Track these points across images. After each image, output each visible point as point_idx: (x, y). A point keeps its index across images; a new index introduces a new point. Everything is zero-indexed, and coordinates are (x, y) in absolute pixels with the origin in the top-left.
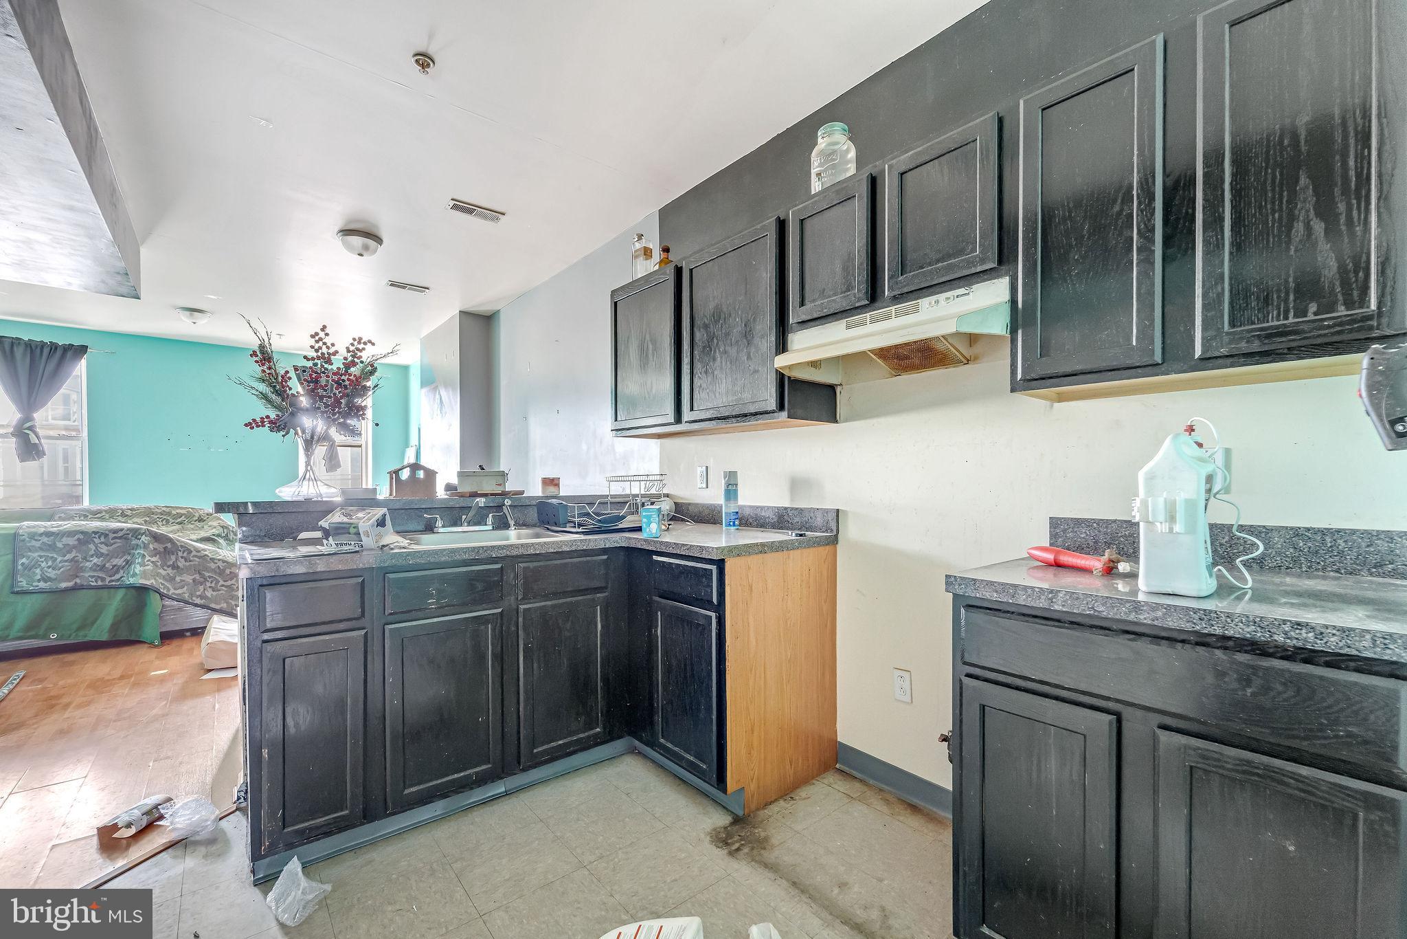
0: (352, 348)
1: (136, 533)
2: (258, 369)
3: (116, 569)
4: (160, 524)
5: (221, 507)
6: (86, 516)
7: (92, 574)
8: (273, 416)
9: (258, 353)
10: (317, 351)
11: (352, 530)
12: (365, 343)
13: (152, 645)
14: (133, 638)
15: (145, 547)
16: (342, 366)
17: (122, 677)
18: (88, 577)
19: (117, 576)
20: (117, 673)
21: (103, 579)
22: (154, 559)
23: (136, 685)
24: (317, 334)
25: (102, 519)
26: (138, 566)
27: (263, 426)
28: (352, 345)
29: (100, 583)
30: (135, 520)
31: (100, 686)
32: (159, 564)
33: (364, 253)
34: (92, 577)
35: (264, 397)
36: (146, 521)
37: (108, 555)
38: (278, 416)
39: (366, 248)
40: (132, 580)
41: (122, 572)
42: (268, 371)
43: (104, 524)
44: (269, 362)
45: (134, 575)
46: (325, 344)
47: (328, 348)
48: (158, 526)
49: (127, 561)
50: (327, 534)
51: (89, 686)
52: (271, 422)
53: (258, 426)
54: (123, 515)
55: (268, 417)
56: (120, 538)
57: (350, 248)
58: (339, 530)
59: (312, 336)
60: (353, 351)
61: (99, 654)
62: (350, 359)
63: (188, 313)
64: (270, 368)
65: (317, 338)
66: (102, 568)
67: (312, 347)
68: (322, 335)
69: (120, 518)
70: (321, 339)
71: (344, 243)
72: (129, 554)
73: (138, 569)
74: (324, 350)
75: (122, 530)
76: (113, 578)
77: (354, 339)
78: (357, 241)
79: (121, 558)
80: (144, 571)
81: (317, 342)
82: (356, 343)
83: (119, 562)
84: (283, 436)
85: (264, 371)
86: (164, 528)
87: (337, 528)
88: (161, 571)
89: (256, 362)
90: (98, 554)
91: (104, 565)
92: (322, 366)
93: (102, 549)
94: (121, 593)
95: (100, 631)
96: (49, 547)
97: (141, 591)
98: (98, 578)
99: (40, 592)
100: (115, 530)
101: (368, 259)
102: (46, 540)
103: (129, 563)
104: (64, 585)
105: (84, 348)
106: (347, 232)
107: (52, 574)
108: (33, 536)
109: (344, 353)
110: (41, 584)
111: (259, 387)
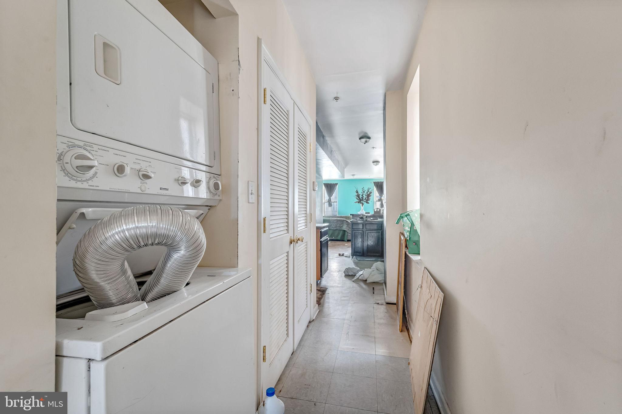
1: (344, 221)
3: (341, 227)
5: (351, 215)
6: (337, 217)
13: (346, 241)
14: (343, 240)
15: (345, 223)
17: (341, 244)
22: (346, 225)
23: (343, 245)
25: (339, 218)
30: (344, 218)
35: (357, 199)
40: (343, 229)
44: (358, 193)
50: (360, 218)
51: (338, 245)
57: (374, 165)
61: (339, 242)
66: (339, 226)
69: (342, 218)
73: (344, 227)
74: (364, 191)
78: (375, 163)
83: (342, 225)
84: (359, 204)
85: (357, 195)
88: (347, 228)
90: (339, 224)
93: (340, 223)
94: (342, 231)
95: (339, 238)
96: (333, 222)
97: (344, 231)
98: (339, 228)
99: (332, 230)
100: (341, 220)
101: (377, 166)
102: (333, 221)
103: (343, 226)
104: (335, 229)
105: (337, 184)
106: (373, 162)
107: (333, 227)
108: (331, 220)
109: (367, 191)
110: (332, 228)
111: (356, 197)
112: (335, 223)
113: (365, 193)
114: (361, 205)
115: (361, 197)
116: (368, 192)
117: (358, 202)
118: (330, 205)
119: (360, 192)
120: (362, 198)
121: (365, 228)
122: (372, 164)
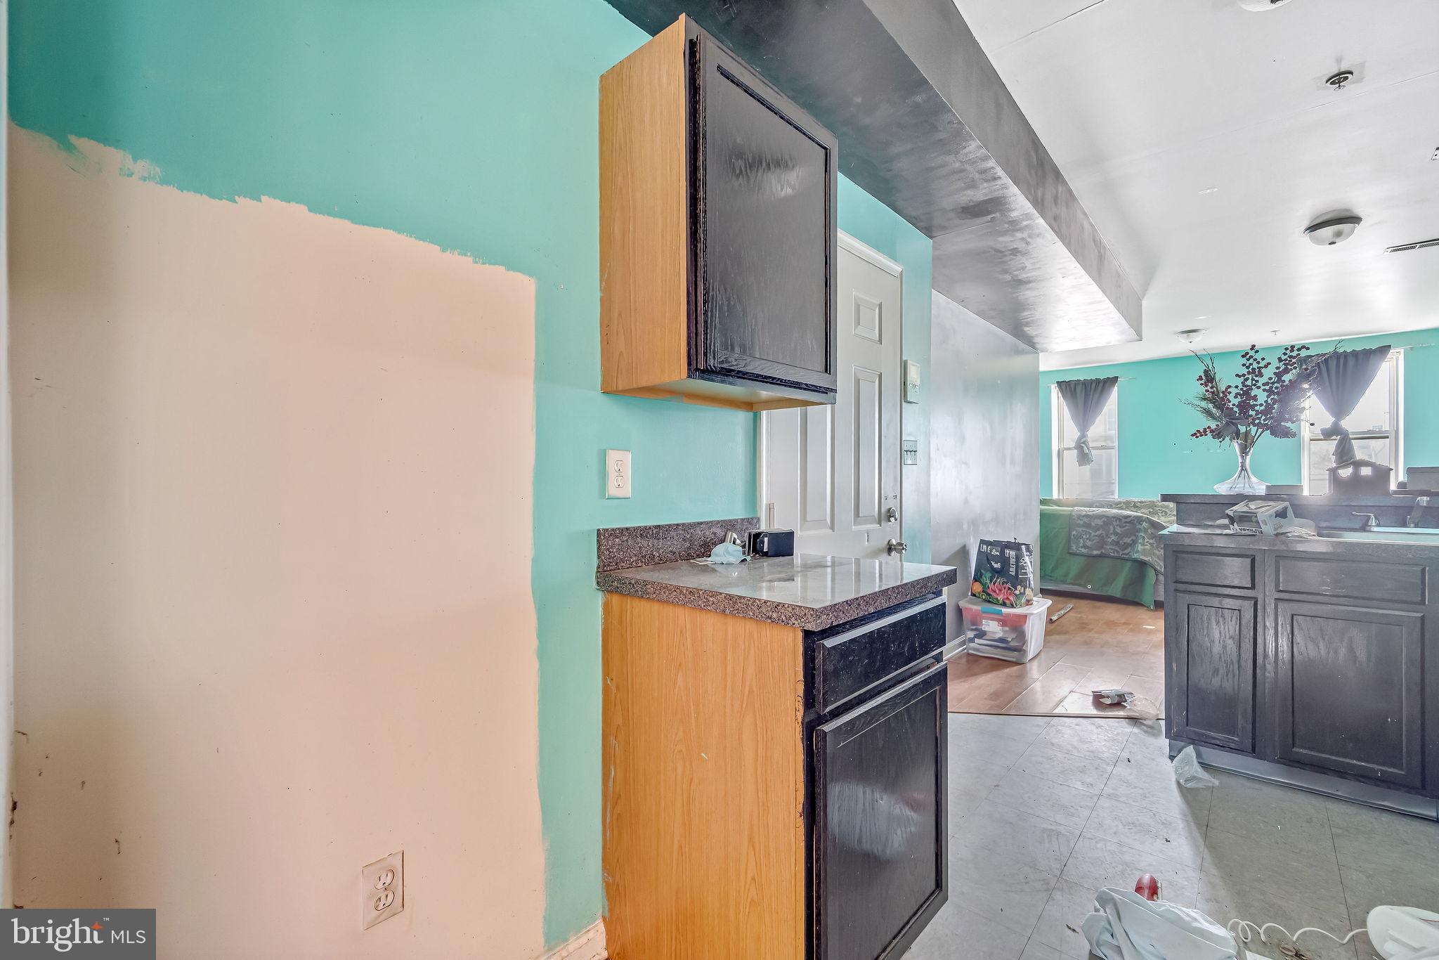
0: (1284, 357)
1: (1139, 519)
2: (1203, 389)
3: (1126, 546)
4: (1160, 515)
6: (1111, 506)
7: (1111, 547)
8: (1214, 427)
9: (1204, 378)
10: (1248, 367)
11: (1254, 519)
12: (1299, 350)
13: (1148, 608)
14: (1136, 600)
15: (1146, 531)
16: (1273, 376)
17: (1125, 624)
18: (1109, 549)
19: (1126, 551)
20: (1123, 621)
21: (1118, 552)
22: (1151, 541)
23: (1131, 630)
24: (1247, 353)
25: (1121, 508)
26: (1140, 545)
27: (1206, 435)
28: (1285, 354)
29: (1116, 555)
30: (1143, 510)
31: (1111, 624)
32: (1155, 545)
33: (1337, 240)
34: (1112, 549)
35: (1208, 412)
36: (1150, 512)
37: (1121, 534)
38: (1217, 425)
39: (1339, 234)
40: (1136, 556)
41: (1130, 548)
42: (1210, 390)
43: (1120, 511)
44: (1212, 383)
45: (1138, 551)
46: (1255, 360)
47: (1258, 363)
48: (1159, 517)
49: (1133, 541)
50: (1232, 520)
51: (1105, 623)
52: (1212, 431)
53: (1201, 435)
54: (1135, 506)
55: (1209, 427)
56: (1129, 522)
57: (1319, 241)
58: (1244, 518)
59: (1243, 356)
60: (1286, 360)
61: (1114, 606)
62: (1283, 367)
63: (1185, 335)
64: (1212, 388)
65: (1248, 357)
66: (1117, 543)
67: (1244, 365)
68: (1252, 353)
69: (1133, 509)
70: (1251, 357)
71: (1312, 239)
72: (1135, 535)
73: (1140, 548)
74: (1255, 365)
75: (1130, 517)
76: (1124, 552)
77: (1286, 349)
78: (1328, 231)
79: (1129, 538)
80: (1144, 550)
81: (1248, 360)
82: (1288, 352)
83: (1128, 540)
84: (1221, 442)
85: (1207, 391)
86: (1163, 518)
87: (1241, 517)
88: (1156, 552)
89: (1202, 384)
90: (1115, 533)
91: (1118, 542)
92: (1253, 379)
93: (1119, 530)
94: (1129, 564)
95: (1116, 590)
96: (1088, 525)
97: (1142, 565)
98: (1115, 551)
99: (1083, 555)
100: (1127, 517)
101: (1340, 244)
102: (1085, 520)
103: (1134, 542)
104: (1095, 552)
105: (1116, 379)
106: (1313, 228)
107: (1089, 543)
108: (1079, 517)
109: (1275, 363)
110: (1083, 550)
111: (1204, 404)
112: (1097, 528)
113: (1262, 380)
114: (1236, 446)
115: (1233, 401)
116: (1286, 371)
117: (1218, 434)
118: (1084, 458)
119: (1228, 377)
120: (1244, 407)
121: (1270, 587)
122: (1306, 239)
